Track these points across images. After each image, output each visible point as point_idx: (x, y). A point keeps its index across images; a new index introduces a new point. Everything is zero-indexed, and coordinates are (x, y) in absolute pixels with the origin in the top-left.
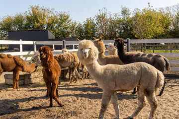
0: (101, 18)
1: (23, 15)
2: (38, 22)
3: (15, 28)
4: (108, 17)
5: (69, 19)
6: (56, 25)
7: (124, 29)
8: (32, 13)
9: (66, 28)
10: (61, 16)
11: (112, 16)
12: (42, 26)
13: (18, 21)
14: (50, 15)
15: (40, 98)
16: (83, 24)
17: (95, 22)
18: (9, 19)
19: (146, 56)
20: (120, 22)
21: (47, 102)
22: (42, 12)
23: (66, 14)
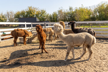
0: (60, 12)
1: (25, 11)
2: (31, 14)
3: (21, 17)
4: (63, 11)
5: (46, 12)
6: (40, 15)
7: (70, 17)
8: (29, 10)
9: (44, 16)
10: (42, 11)
11: (65, 11)
12: (33, 15)
13: (23, 13)
14: (37, 10)
15: (37, 49)
16: (52, 14)
17: (57, 13)
18: (19, 12)
19: (84, 29)
20: (68, 13)
21: (40, 50)
22: (33, 9)
23: (44, 10)
